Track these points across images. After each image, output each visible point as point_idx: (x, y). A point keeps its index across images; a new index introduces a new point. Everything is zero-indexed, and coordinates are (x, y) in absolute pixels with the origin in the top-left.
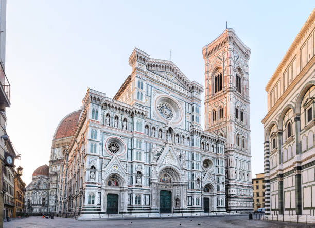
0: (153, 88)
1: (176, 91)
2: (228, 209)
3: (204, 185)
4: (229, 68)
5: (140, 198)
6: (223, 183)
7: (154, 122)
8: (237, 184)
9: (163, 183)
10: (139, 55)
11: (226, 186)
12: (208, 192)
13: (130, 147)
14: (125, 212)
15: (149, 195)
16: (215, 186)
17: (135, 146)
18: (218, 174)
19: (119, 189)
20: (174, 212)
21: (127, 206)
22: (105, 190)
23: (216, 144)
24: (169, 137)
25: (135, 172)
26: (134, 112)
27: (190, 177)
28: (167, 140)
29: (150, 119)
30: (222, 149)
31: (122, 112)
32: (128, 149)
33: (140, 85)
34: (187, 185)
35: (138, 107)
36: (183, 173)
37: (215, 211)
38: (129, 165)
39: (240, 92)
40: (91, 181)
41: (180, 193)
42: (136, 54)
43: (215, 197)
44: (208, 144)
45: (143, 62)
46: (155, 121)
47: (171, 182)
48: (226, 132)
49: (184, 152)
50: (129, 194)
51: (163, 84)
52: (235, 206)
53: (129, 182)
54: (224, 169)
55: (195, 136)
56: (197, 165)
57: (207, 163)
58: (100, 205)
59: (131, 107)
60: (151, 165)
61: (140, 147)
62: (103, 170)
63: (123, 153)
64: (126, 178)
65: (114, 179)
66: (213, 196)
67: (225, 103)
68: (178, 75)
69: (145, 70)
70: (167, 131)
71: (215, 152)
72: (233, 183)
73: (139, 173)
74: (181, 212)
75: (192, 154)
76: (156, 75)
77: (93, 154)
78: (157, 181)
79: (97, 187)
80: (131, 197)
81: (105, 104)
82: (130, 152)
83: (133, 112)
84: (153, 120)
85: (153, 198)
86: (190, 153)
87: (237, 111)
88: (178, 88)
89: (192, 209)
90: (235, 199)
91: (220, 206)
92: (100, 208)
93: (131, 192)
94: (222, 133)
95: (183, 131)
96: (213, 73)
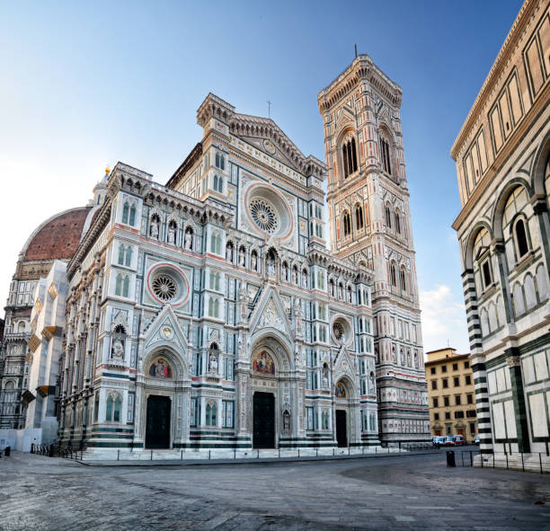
0: (240, 170)
1: (281, 175)
2: (383, 439)
3: (336, 380)
4: (366, 127)
5: (215, 409)
6: (372, 374)
7: (242, 235)
8: (398, 377)
9: (258, 373)
10: (217, 106)
11: (378, 381)
12: (344, 396)
13: (197, 288)
14: (184, 446)
15: (233, 402)
16: (356, 382)
17: (207, 287)
18: (361, 353)
19: (172, 385)
20: (280, 446)
21: (189, 430)
22: (144, 387)
23: (356, 283)
24: (270, 268)
25: (206, 345)
26: (208, 215)
27: (309, 360)
28: (267, 275)
29: (236, 229)
30: (366, 295)
31: (183, 214)
32: (194, 292)
33: (220, 163)
34: (304, 380)
35: (214, 205)
36: (297, 350)
37: (359, 445)
38: (194, 326)
39: (390, 173)
40: (114, 363)
41: (292, 399)
42: (210, 103)
43: (358, 410)
44: (341, 285)
45: (223, 119)
46: (245, 233)
47: (273, 372)
48: (370, 257)
49: (297, 301)
50: (192, 398)
51: (260, 163)
52: (396, 431)
53: (194, 367)
54: (372, 339)
55: (316, 267)
56: (323, 331)
57: (339, 326)
58: (133, 424)
59: (202, 205)
60: (238, 329)
61: (217, 288)
62: (141, 336)
63: (183, 299)
64: (189, 357)
65: (163, 361)
66: (354, 405)
67: (366, 196)
68: (284, 145)
69: (228, 135)
70: (267, 256)
71: (354, 302)
72: (391, 375)
73: (214, 346)
74: (295, 446)
75: (312, 306)
76: (246, 145)
77: (122, 298)
78: (248, 368)
79: (127, 377)
80: (198, 406)
81: (152, 195)
82: (196, 297)
83: (205, 215)
84: (241, 232)
85: (242, 412)
86: (308, 305)
87: (388, 212)
88: (285, 170)
89: (315, 440)
90: (395, 414)
91: (369, 431)
92: (132, 431)
93: (196, 395)
94: (364, 259)
95: (295, 255)
96: (339, 140)
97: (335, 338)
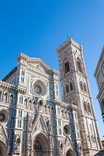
0: (30, 75)
1: (43, 75)
3: (66, 151)
4: (72, 58)
8: (91, 148)
10: (23, 56)
11: (83, 150)
17: (17, 116)
18: (75, 139)
23: (71, 111)
27: (55, 143)
30: (76, 115)
31: (10, 91)
32: (12, 118)
33: (23, 73)
35: (21, 87)
38: (11, 132)
39: (81, 72)
42: (21, 55)
45: (25, 60)
47: (41, 149)
48: (76, 101)
55: (56, 106)
56: (60, 130)
59: (16, 87)
61: (21, 117)
63: (7, 121)
67: (73, 80)
69: (26, 64)
70: (39, 103)
72: (88, 147)
73: (18, 139)
76: (32, 67)
82: (13, 120)
83: (17, 91)
84: (30, 95)
86: (54, 120)
88: (45, 74)
94: (74, 101)
95: (48, 102)
96: (63, 62)
97: (65, 133)
